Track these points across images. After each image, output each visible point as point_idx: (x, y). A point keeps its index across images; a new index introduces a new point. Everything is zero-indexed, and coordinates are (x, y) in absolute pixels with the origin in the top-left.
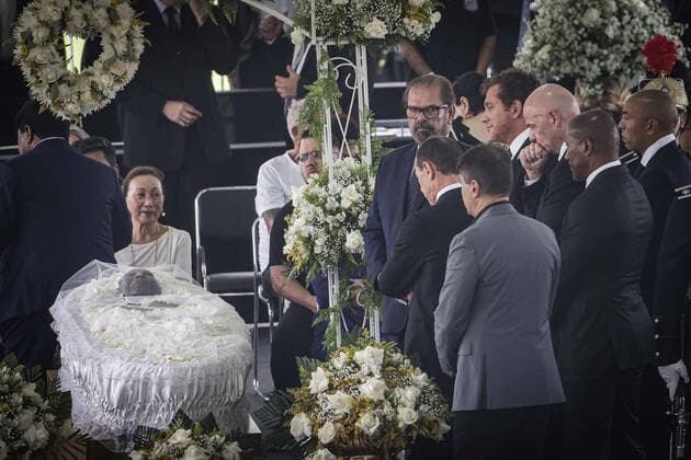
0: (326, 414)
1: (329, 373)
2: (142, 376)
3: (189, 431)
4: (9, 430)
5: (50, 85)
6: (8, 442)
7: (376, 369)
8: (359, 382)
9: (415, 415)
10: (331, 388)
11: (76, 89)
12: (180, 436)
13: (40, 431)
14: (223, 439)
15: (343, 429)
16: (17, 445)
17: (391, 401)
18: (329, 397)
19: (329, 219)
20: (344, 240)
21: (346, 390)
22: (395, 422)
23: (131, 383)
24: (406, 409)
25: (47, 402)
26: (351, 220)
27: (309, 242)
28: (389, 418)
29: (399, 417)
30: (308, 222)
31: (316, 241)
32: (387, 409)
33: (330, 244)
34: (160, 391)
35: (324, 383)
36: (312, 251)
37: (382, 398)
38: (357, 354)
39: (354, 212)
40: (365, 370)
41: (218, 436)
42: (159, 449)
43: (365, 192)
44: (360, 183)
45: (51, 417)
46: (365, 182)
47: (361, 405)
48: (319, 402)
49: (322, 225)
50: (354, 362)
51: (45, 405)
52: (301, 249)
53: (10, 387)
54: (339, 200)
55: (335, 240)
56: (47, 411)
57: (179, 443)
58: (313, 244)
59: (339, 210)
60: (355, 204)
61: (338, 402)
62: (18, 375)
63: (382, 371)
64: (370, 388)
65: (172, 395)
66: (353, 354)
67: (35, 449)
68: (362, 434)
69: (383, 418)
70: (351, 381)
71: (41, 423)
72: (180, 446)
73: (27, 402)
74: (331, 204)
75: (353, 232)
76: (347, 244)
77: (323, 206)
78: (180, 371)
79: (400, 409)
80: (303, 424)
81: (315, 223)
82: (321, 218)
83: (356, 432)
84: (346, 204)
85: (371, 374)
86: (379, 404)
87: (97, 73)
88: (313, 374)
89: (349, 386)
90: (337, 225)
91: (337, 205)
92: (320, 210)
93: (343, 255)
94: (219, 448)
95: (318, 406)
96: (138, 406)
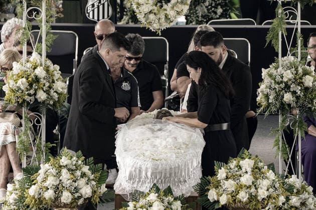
0: (224, 190)
1: (227, 170)
2: (138, 166)
3: (157, 194)
4: (73, 188)
5: (145, 14)
6: (72, 193)
7: (249, 170)
8: (240, 176)
9: (266, 194)
10: (227, 178)
11: (158, 16)
12: (153, 197)
13: (87, 189)
14: (173, 199)
15: (231, 198)
16: (76, 195)
17: (255, 186)
18: (226, 182)
19: (277, 86)
20: (283, 97)
21: (234, 180)
22: (256, 196)
23: (134, 169)
24: (262, 190)
25: (93, 175)
26: (287, 87)
27: (267, 96)
28: (253, 194)
29: (259, 194)
30: (267, 87)
31: (270, 97)
32: (253, 190)
33: (276, 98)
34: (146, 174)
35: (224, 175)
36: (268, 101)
37: (251, 184)
38: (241, 162)
39: (289, 83)
40: (244, 170)
41: (171, 198)
42: (142, 202)
43: (296, 74)
44: (294, 69)
45: (94, 183)
46: (296, 70)
47: (241, 187)
48: (221, 184)
49: (274, 89)
50: (239, 166)
51: (92, 177)
52: (263, 100)
53: (76, 167)
54: (282, 77)
55: (279, 97)
56: (93, 180)
57: (151, 200)
58: (268, 99)
59: (282, 82)
60: (290, 80)
61: (230, 185)
62: (80, 162)
63: (252, 171)
64: (246, 179)
65: (151, 176)
66: (239, 162)
67: (86, 198)
68: (240, 201)
69: (251, 195)
70: (236, 175)
71: (89, 185)
72: (151, 202)
73: (83, 175)
74: (278, 79)
75: (288, 93)
76: (284, 99)
77: (274, 79)
78: (155, 165)
79: (259, 190)
80: (213, 194)
81: (270, 88)
82: (273, 86)
83: (237, 200)
84: (285, 80)
85: (246, 172)
86: (249, 187)
87: (168, 9)
88: (219, 170)
89: (236, 177)
90: (281, 89)
91: (281, 79)
92: (273, 82)
93: (283, 104)
94: (170, 204)
95: (220, 186)
96: (137, 180)
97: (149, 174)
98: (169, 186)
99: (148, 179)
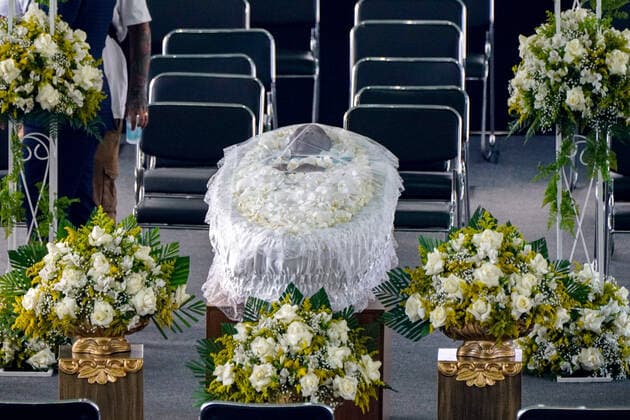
0: (439, 297)
1: (445, 254)
3: (296, 307)
4: (117, 294)
6: (115, 306)
7: (493, 254)
8: (474, 266)
9: (530, 304)
10: (446, 272)
12: (287, 311)
13: (147, 297)
14: (330, 317)
15: (454, 314)
16: (124, 309)
17: (506, 287)
18: (443, 280)
19: (551, 74)
20: (564, 96)
21: (460, 274)
22: (507, 310)
24: (521, 297)
25: (159, 267)
26: (573, 75)
27: (530, 96)
28: (502, 305)
29: (513, 304)
30: (529, 76)
31: (536, 96)
32: (501, 296)
33: (550, 100)
34: (273, 263)
35: (439, 265)
36: (533, 105)
37: (497, 283)
38: (475, 236)
39: (578, 67)
40: (481, 253)
41: (325, 314)
42: (265, 323)
43: (592, 47)
44: (587, 36)
45: (161, 283)
46: (593, 37)
47: (475, 289)
48: (434, 284)
49: (544, 80)
50: (472, 245)
51: (157, 270)
52: (522, 103)
53: (124, 249)
54: (562, 54)
55: (555, 95)
56: (160, 276)
57: (283, 319)
58: (533, 100)
59: (561, 65)
60: (579, 60)
61: (451, 286)
62: (131, 238)
63: (500, 256)
64: (488, 274)
65: (284, 268)
66: (471, 236)
67: (143, 314)
68: (474, 321)
69: (496, 306)
70: (465, 264)
71: (150, 289)
72: (284, 323)
73: (139, 266)
74: (554, 57)
75: (574, 89)
76: (567, 101)
77: (546, 58)
78: (293, 244)
79: (514, 296)
80: (417, 305)
81: (537, 77)
82: (543, 72)
83: (466, 319)
84: (568, 59)
85: (487, 259)
86: (493, 290)
88: (429, 255)
89: (465, 270)
90: (559, 80)
91: (560, 59)
92: (543, 63)
93: (563, 112)
94: (324, 326)
95: (431, 287)
96: (254, 277)
97: (280, 264)
98: (323, 289)
99: (277, 273)
